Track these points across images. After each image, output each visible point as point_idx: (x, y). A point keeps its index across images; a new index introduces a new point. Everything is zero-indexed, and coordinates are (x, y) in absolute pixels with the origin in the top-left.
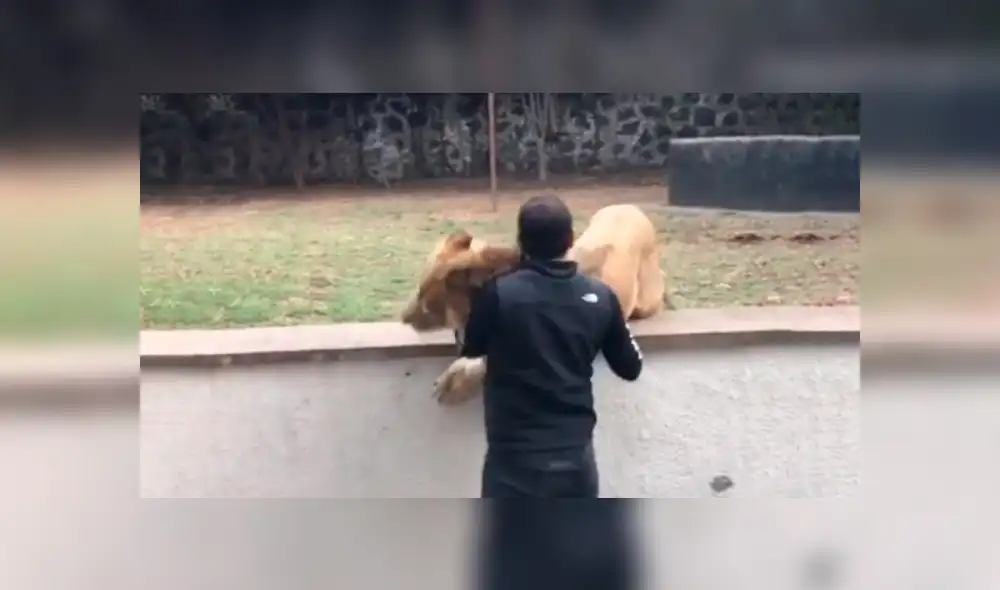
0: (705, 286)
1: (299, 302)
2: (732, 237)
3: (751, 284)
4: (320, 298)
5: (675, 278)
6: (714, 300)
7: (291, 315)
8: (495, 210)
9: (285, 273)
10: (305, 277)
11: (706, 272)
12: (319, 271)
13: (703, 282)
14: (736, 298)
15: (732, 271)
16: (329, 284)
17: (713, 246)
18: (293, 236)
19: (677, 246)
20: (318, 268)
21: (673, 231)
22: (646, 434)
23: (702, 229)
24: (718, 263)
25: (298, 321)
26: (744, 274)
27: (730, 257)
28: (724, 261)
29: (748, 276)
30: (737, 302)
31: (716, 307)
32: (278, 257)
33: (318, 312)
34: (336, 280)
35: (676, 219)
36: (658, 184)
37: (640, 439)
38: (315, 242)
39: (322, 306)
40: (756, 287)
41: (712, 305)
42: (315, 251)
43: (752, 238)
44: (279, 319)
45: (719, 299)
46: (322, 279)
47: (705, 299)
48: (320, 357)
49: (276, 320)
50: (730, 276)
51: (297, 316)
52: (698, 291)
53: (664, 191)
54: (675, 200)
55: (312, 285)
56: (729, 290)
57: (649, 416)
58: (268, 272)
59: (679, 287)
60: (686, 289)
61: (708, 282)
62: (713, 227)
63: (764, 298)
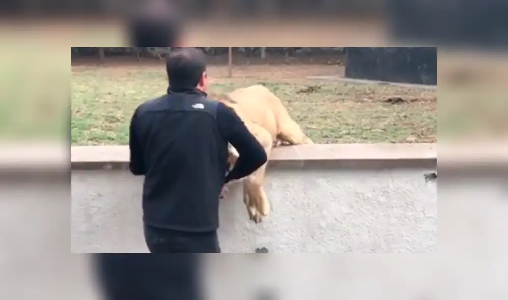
0: (366, 130)
1: (98, 131)
2: (386, 99)
3: (396, 130)
4: (110, 129)
5: (347, 124)
6: (372, 139)
7: (92, 140)
8: (230, 76)
9: (89, 112)
10: (103, 116)
11: (367, 121)
12: (112, 112)
13: (364, 128)
14: (386, 138)
15: (384, 121)
16: (118, 120)
17: (372, 104)
18: (96, 89)
19: (350, 103)
20: (111, 110)
21: (347, 94)
22: (323, 224)
23: (366, 93)
24: (375, 115)
25: (96, 143)
26: (392, 123)
27: (383, 112)
28: (379, 114)
29: (395, 124)
30: (386, 141)
31: (372, 143)
32: (85, 102)
33: (109, 138)
34: (123, 118)
35: (350, 86)
36: (339, 63)
37: (320, 228)
38: (110, 94)
39: (113, 135)
40: (399, 132)
41: (370, 142)
42: (109, 99)
43: (399, 101)
44: (85, 142)
45: (375, 139)
46: (113, 117)
47: (366, 138)
48: (109, 167)
49: (82, 142)
50: (382, 124)
51: (96, 140)
52: (362, 133)
53: (343, 69)
54: (348, 74)
55: (106, 120)
56: (381, 133)
57: (324, 212)
58: (78, 112)
59: (349, 129)
60: (353, 132)
61: (368, 127)
62: (373, 92)
63: (405, 139)
